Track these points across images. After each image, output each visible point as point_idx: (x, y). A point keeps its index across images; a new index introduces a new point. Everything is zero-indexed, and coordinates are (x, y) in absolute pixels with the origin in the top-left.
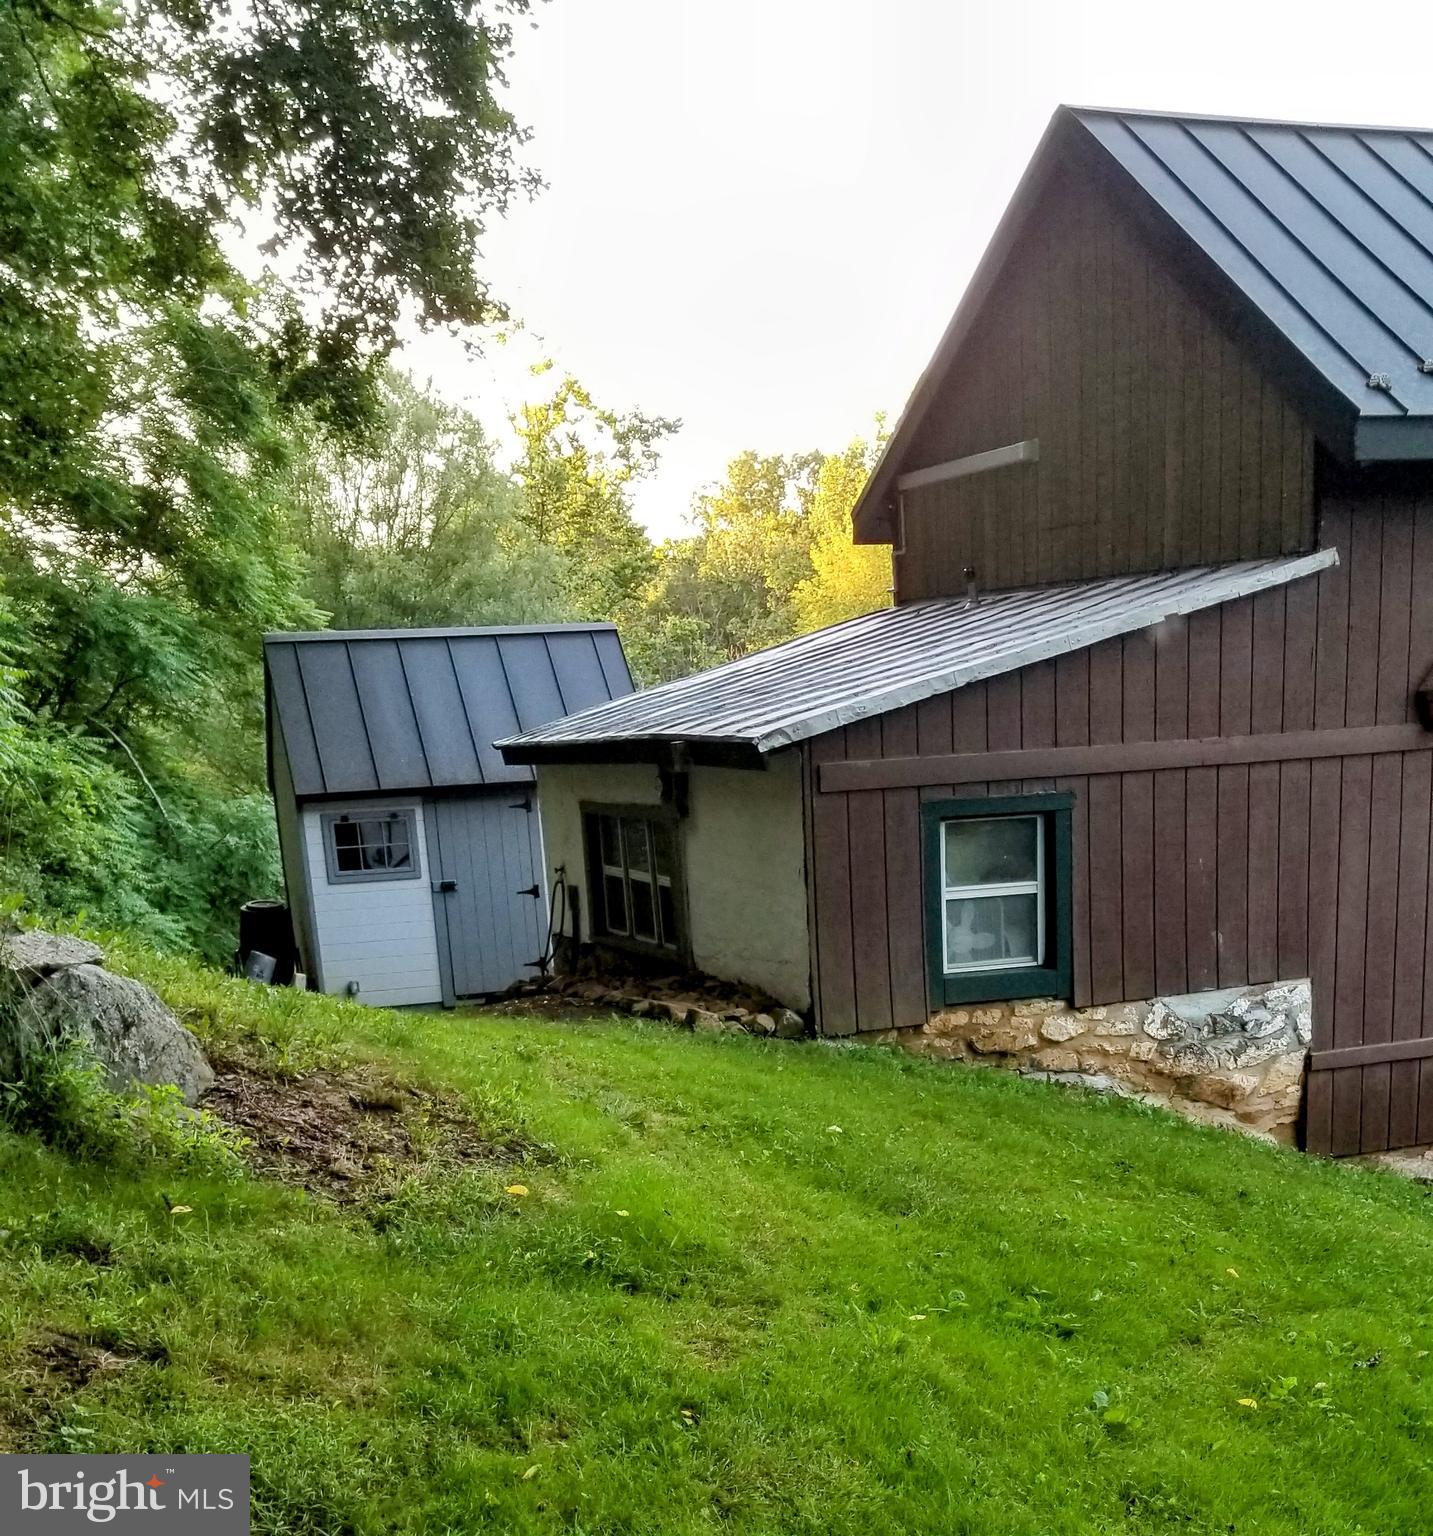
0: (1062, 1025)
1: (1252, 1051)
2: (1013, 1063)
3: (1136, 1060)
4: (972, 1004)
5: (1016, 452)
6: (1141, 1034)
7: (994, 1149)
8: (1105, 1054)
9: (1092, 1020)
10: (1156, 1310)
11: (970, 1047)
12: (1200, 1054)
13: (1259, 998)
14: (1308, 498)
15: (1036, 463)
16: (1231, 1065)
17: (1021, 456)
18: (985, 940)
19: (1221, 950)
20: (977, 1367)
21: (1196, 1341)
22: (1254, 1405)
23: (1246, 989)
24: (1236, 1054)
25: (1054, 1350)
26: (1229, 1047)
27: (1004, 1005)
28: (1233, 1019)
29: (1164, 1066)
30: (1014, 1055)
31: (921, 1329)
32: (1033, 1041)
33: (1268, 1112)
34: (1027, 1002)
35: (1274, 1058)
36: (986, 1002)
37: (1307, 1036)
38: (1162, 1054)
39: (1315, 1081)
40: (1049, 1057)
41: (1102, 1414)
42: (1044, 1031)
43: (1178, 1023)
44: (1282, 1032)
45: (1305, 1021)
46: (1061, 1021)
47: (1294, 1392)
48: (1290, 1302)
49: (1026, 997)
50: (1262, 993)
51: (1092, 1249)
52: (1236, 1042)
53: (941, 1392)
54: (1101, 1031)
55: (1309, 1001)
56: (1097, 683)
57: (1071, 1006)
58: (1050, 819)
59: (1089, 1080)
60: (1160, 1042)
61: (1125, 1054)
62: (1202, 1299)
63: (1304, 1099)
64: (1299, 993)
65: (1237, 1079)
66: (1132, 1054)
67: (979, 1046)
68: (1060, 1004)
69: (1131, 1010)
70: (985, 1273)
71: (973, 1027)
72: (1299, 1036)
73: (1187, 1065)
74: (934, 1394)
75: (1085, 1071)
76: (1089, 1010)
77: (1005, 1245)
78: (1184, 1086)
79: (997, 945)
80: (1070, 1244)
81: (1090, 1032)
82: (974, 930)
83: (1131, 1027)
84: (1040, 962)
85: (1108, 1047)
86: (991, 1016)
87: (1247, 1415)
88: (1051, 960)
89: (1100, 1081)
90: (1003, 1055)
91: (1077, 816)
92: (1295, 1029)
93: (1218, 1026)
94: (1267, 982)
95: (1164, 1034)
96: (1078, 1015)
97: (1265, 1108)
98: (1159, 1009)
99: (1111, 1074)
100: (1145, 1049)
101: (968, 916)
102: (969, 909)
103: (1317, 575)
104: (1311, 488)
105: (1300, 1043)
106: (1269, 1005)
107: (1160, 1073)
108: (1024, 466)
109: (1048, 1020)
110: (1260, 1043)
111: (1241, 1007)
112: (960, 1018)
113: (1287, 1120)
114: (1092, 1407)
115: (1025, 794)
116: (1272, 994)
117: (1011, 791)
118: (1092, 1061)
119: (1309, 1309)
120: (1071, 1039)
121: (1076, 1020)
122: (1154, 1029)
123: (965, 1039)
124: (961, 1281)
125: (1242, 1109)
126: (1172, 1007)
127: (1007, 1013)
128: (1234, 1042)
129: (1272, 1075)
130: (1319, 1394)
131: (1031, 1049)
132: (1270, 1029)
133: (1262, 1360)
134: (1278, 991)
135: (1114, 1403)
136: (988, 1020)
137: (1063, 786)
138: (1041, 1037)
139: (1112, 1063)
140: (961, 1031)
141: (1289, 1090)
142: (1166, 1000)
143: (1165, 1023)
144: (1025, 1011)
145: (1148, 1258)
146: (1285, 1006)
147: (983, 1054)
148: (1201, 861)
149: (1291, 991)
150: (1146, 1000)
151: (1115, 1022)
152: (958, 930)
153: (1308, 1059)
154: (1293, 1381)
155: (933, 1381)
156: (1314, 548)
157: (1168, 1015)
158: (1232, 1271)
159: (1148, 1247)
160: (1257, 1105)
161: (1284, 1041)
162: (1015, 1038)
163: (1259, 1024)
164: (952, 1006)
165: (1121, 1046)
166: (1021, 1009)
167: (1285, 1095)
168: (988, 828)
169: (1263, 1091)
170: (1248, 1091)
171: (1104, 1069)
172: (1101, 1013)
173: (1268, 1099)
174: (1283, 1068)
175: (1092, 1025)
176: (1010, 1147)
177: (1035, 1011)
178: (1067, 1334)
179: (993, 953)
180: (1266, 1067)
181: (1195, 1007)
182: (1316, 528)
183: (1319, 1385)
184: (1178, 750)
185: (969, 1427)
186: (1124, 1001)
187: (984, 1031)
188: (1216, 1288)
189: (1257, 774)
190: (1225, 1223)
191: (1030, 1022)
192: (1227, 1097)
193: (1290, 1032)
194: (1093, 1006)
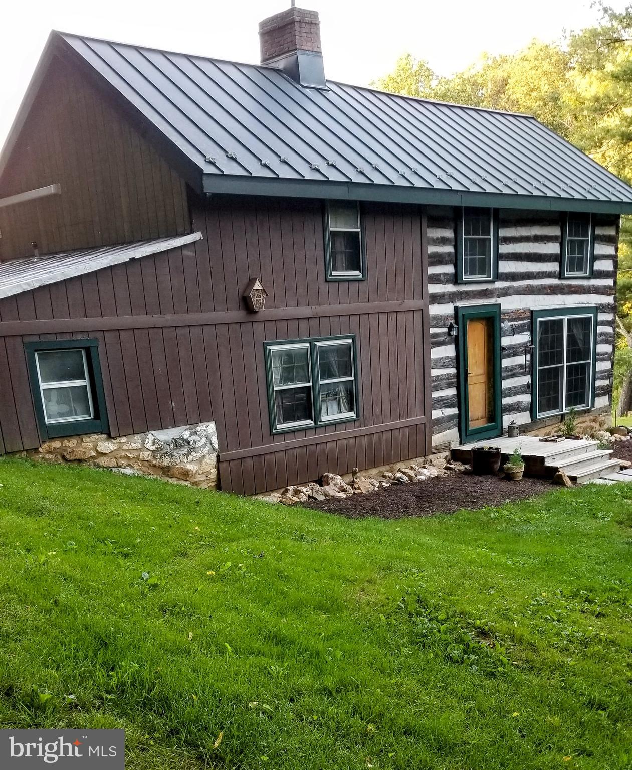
0: (107, 446)
1: (193, 454)
2: (85, 465)
3: (143, 460)
4: (62, 438)
5: (51, 189)
6: (143, 448)
7: (81, 490)
8: (129, 458)
9: (120, 443)
10: (166, 544)
11: (63, 457)
12: (171, 456)
13: (194, 431)
14: (186, 209)
15: (60, 195)
16: (186, 461)
17: (53, 192)
18: (65, 408)
19: (174, 410)
20: (85, 568)
21: (186, 555)
22: (214, 574)
23: (187, 427)
24: (187, 455)
25: (121, 561)
26: (184, 453)
27: (77, 438)
28: (184, 440)
29: (155, 462)
30: (86, 461)
31: (54, 556)
32: (94, 454)
33: (204, 481)
34: (88, 436)
35: (204, 457)
36: (69, 437)
37: (216, 447)
38: (154, 457)
39: (223, 466)
40: (102, 461)
41: (146, 581)
42: (98, 449)
43: (160, 443)
44: (205, 446)
45: (214, 440)
46: (106, 444)
47: (230, 569)
48: (223, 538)
49: (88, 434)
50: (195, 429)
51: (134, 523)
52: (186, 450)
53: (68, 578)
54: (125, 448)
55: (215, 431)
56: (101, 288)
57: (110, 437)
58: (88, 350)
59: (123, 470)
60: (153, 452)
61: (138, 458)
62: (186, 539)
63: (218, 474)
64: (211, 428)
65: (189, 466)
66: (141, 458)
67: (68, 457)
68: (104, 436)
69: (138, 438)
70: (83, 535)
71: (64, 449)
72: (212, 447)
73: (166, 461)
74: (65, 579)
75: (120, 467)
76: (118, 438)
77: (92, 523)
78: (166, 471)
79: (71, 411)
80: (123, 522)
81: (120, 449)
82: (58, 403)
83: (139, 445)
84: (92, 418)
85: (129, 454)
86: (72, 443)
87: (211, 577)
88: (97, 416)
89: (128, 471)
90: (80, 461)
91: (101, 348)
92: (211, 444)
93: (179, 443)
94: (196, 424)
95: (154, 448)
96: (113, 441)
97: (203, 479)
98: (150, 437)
99: (132, 467)
100: (146, 455)
101: (54, 396)
102: (54, 393)
103: (194, 243)
104: (186, 203)
105: (214, 450)
106: (198, 434)
107: (155, 466)
108: (54, 196)
109: (99, 444)
110: (197, 450)
111: (186, 435)
112: (57, 444)
113: (213, 484)
114: (142, 579)
115: (74, 339)
116: (199, 429)
117: (68, 337)
118: (122, 462)
119: (232, 540)
120: (112, 452)
121: (113, 443)
122: (149, 446)
123: (60, 455)
124: (72, 538)
125: (193, 480)
126: (156, 435)
127: (79, 441)
128: (185, 450)
129: (204, 464)
130: (240, 568)
131: (93, 457)
132: (200, 444)
133: (214, 558)
134: (201, 428)
135: (151, 577)
136: (71, 445)
137: (91, 335)
138: (97, 451)
139: (132, 462)
140: (58, 451)
141: (212, 471)
142: (153, 432)
143: (154, 443)
144: (88, 440)
145: (160, 525)
146: (205, 434)
147: (70, 461)
148: (160, 369)
149: (207, 427)
150: (144, 433)
151: (132, 443)
152: (50, 404)
153: (218, 457)
154: (229, 564)
155: (64, 574)
156: (192, 232)
157: (155, 439)
158: (197, 528)
159: (159, 522)
160: (199, 478)
161: (207, 449)
162: (84, 452)
163: (195, 442)
164: (52, 439)
165: (135, 454)
166: (86, 439)
167: (210, 473)
168: (59, 355)
169: (201, 472)
170: (194, 472)
171: (129, 465)
172: (124, 440)
173: (203, 475)
174: (208, 461)
175: (121, 445)
176: (89, 489)
177: (93, 440)
178: (126, 556)
179: (69, 414)
180: (201, 460)
181: (166, 435)
182: (191, 223)
183: (240, 565)
184: (143, 319)
185: (83, 591)
186: (134, 434)
187: (70, 450)
188: (191, 535)
189: (180, 331)
190: (191, 512)
191: (91, 445)
192: (186, 474)
193: (209, 445)
194: (120, 437)
